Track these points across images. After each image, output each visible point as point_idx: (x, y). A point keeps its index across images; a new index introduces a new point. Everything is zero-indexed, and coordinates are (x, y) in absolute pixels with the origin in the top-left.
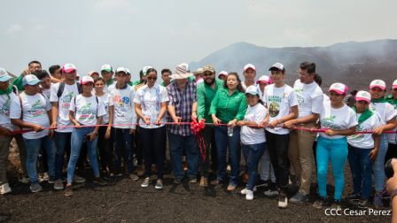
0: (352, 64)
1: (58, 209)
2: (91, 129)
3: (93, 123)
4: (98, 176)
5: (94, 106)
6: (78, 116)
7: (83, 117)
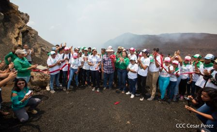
0: (167, 41)
1: (64, 98)
2: (76, 70)
3: (77, 68)
4: (78, 86)
5: (77, 62)
6: (71, 66)
7: (73, 66)
